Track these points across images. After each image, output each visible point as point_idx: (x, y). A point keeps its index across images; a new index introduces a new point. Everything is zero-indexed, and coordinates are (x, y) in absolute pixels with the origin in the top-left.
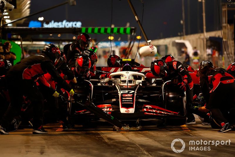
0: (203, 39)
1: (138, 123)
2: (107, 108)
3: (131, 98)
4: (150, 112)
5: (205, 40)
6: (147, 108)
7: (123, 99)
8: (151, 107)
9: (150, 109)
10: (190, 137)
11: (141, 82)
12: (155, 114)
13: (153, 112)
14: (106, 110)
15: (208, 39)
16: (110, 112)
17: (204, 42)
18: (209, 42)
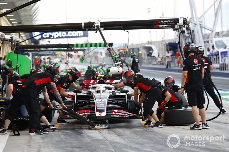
0: (164, 44)
1: (107, 123)
2: (86, 112)
3: (104, 105)
4: (117, 115)
6: (115, 112)
7: (98, 105)
8: (118, 111)
9: (117, 112)
10: (147, 133)
11: (112, 92)
12: (121, 116)
13: (120, 115)
14: (85, 113)
15: (168, 44)
16: (88, 115)
17: (165, 46)
18: (168, 46)
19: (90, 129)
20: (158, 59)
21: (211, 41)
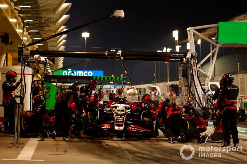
0: (167, 85)
3: (122, 121)
4: (133, 129)
5: (168, 86)
6: (131, 127)
7: (117, 121)
9: (133, 127)
13: (135, 130)
14: (106, 127)
15: (170, 86)
16: (108, 128)
17: (167, 87)
18: (170, 88)
19: (108, 140)
20: (161, 98)
21: (207, 84)
